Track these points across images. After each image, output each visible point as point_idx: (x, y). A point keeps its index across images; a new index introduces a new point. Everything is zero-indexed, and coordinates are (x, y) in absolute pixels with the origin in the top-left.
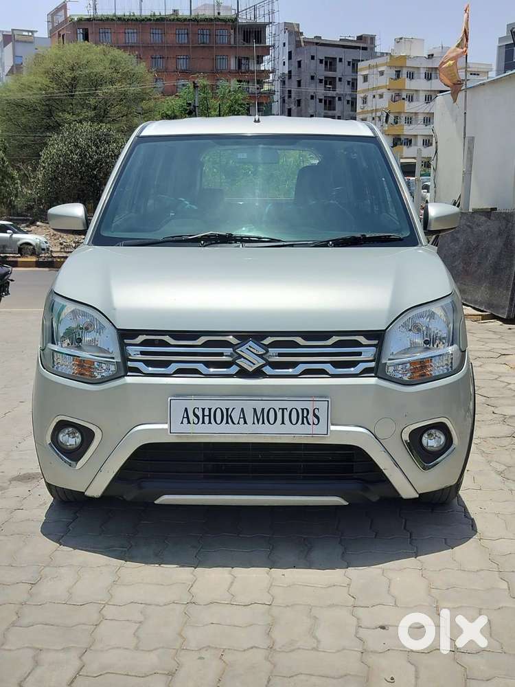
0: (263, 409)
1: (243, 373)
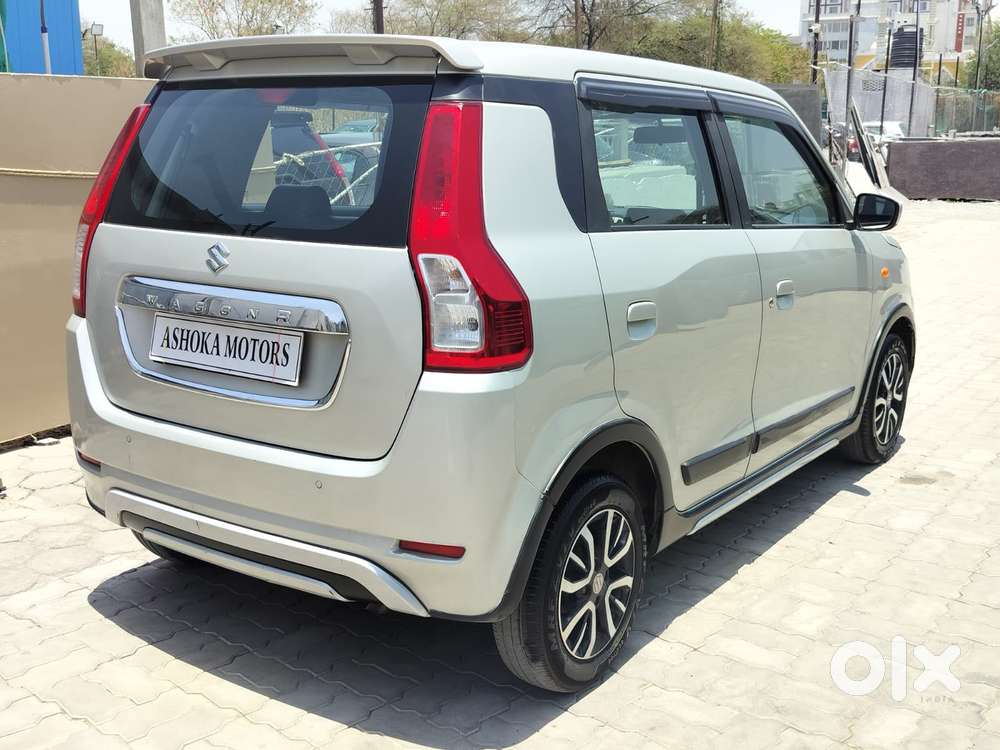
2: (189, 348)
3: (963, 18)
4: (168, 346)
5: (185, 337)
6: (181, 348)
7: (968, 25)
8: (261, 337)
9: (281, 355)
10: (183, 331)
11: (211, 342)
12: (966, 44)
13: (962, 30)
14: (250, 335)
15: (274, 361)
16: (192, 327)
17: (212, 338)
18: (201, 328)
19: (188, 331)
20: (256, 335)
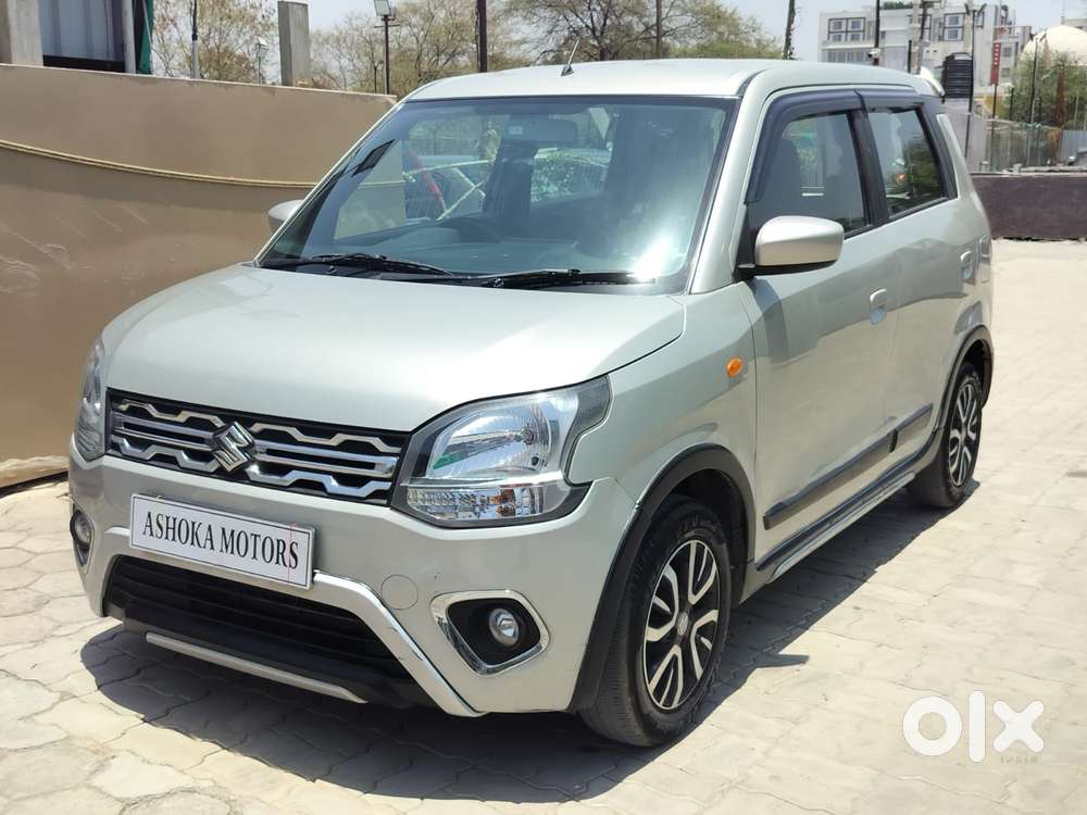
0: (233, 532)
1: (221, 473)
3: (999, 48)
7: (1005, 56)
12: (1003, 76)
13: (998, 61)
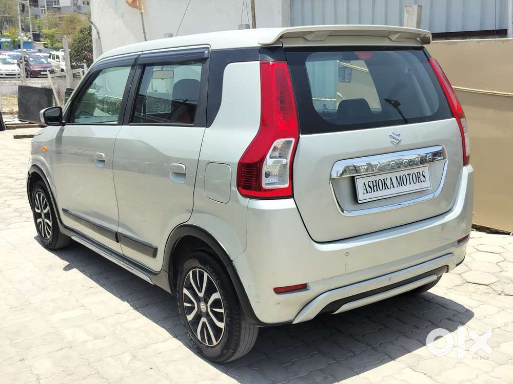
2: (378, 189)
4: (367, 192)
5: (375, 185)
6: (374, 191)
8: (411, 172)
9: (422, 177)
10: (373, 182)
11: (388, 183)
14: (406, 173)
15: (420, 181)
16: (377, 178)
17: (389, 181)
18: (382, 177)
19: (376, 181)
20: (409, 172)
